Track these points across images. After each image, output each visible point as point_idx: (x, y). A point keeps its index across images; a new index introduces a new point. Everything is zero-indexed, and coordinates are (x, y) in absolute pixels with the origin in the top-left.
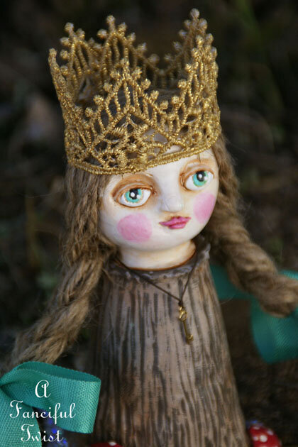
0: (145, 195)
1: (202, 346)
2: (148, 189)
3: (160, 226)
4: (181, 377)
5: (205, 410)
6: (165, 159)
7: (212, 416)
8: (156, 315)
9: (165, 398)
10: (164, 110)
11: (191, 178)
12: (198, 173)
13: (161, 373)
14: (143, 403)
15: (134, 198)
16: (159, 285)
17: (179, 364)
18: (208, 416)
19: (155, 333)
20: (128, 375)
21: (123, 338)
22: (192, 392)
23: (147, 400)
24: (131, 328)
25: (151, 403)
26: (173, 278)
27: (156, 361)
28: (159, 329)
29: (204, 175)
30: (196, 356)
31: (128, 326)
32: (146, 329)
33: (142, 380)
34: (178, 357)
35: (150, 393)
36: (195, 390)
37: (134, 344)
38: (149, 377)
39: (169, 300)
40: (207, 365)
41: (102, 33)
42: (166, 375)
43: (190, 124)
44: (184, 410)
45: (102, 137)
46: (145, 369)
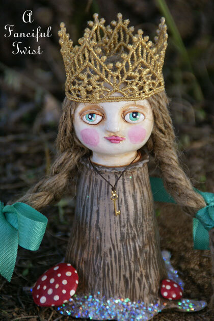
0: (98, 118)
1: (128, 219)
2: (100, 115)
3: (104, 139)
4: (111, 234)
5: (124, 258)
6: (110, 99)
7: (129, 263)
8: (100, 193)
9: (101, 244)
10: (110, 69)
11: (128, 114)
12: (134, 113)
13: (100, 228)
14: (89, 245)
15: (91, 119)
16: (103, 175)
17: (110, 226)
18: (127, 262)
19: (98, 204)
20: (84, 226)
21: (83, 204)
22: (117, 245)
23: (91, 243)
24: (87, 198)
25: (93, 246)
26: (111, 172)
27: (98, 221)
28: (101, 202)
29: (137, 115)
30: (122, 224)
31: (86, 197)
32: (94, 200)
33: (90, 230)
34: (110, 222)
35: (93, 239)
36: (119, 244)
37: (87, 208)
38: (94, 230)
39: (108, 186)
40: (130, 231)
41: (114, 23)
42: (103, 231)
43: (129, 81)
44: (111, 254)
45: (73, 78)
46: (92, 224)
